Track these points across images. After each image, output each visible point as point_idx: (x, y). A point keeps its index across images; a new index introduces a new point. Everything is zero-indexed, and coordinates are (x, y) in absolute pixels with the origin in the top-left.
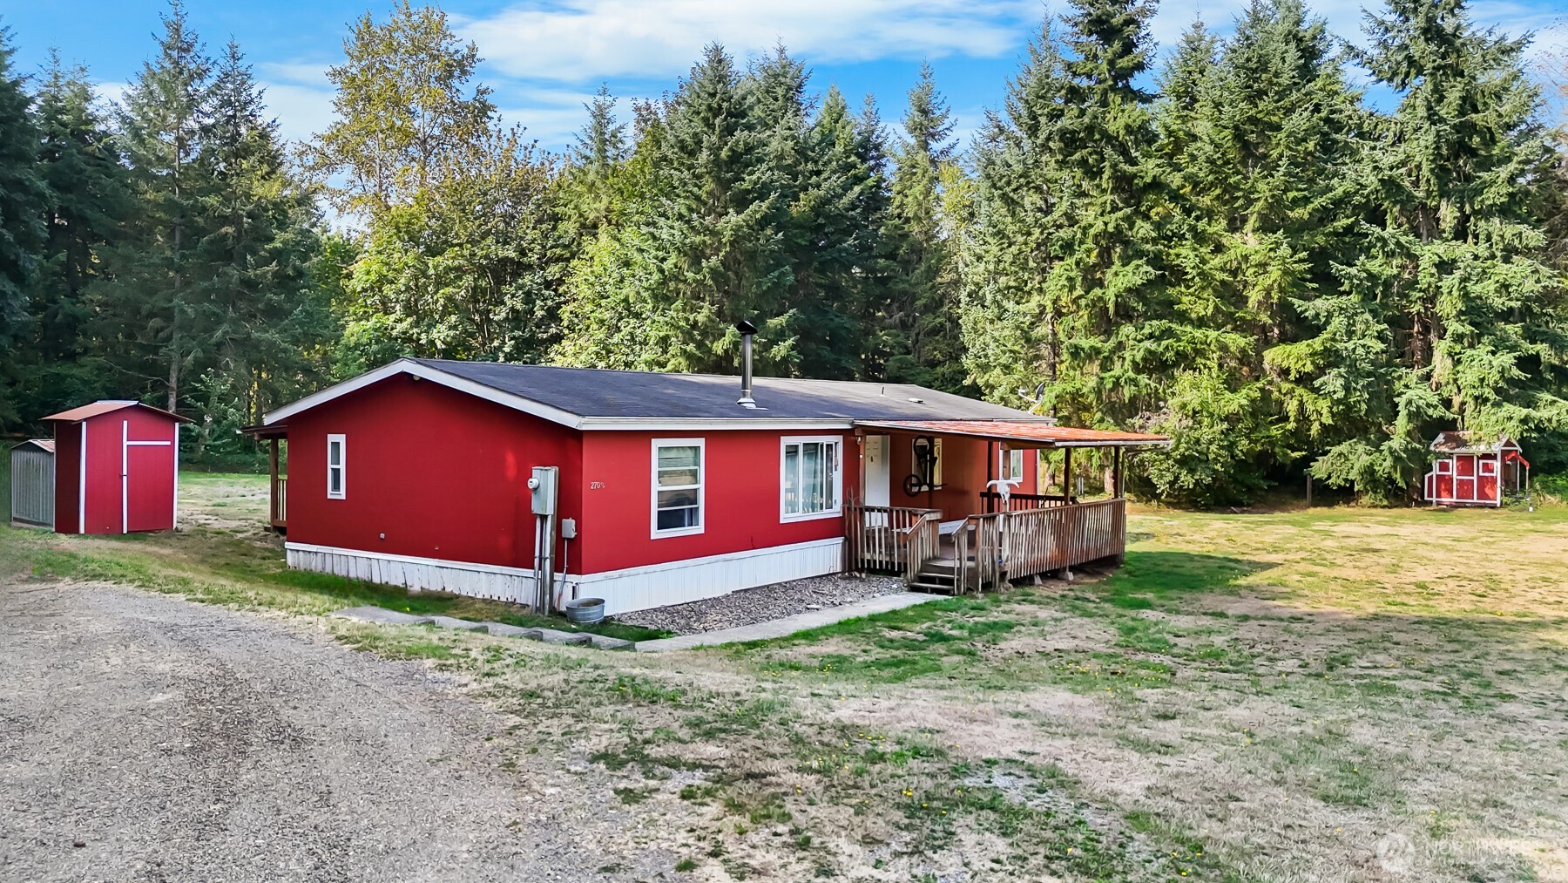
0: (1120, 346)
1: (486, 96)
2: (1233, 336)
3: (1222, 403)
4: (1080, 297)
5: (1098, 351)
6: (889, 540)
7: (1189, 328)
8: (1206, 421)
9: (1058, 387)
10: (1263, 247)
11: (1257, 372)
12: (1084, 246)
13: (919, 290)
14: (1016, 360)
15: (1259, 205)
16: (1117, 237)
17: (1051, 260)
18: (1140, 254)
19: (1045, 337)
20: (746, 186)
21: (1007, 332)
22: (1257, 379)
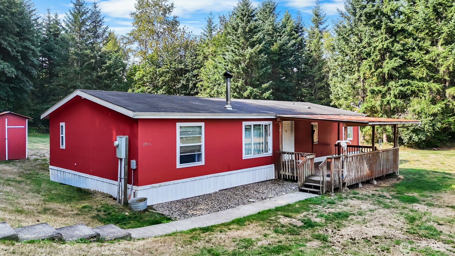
0: (389, 89)
1: (176, 19)
2: (434, 84)
3: (430, 109)
4: (374, 72)
5: (380, 92)
6: (292, 166)
7: (416, 82)
8: (424, 116)
9: (365, 105)
10: (446, 50)
11: (443, 97)
12: (375, 54)
13: (316, 74)
14: (349, 96)
15: (444, 35)
16: (387, 50)
17: (362, 59)
18: (396, 56)
19: (360, 87)
20: (255, 39)
21: (346, 86)
22: (443, 100)
